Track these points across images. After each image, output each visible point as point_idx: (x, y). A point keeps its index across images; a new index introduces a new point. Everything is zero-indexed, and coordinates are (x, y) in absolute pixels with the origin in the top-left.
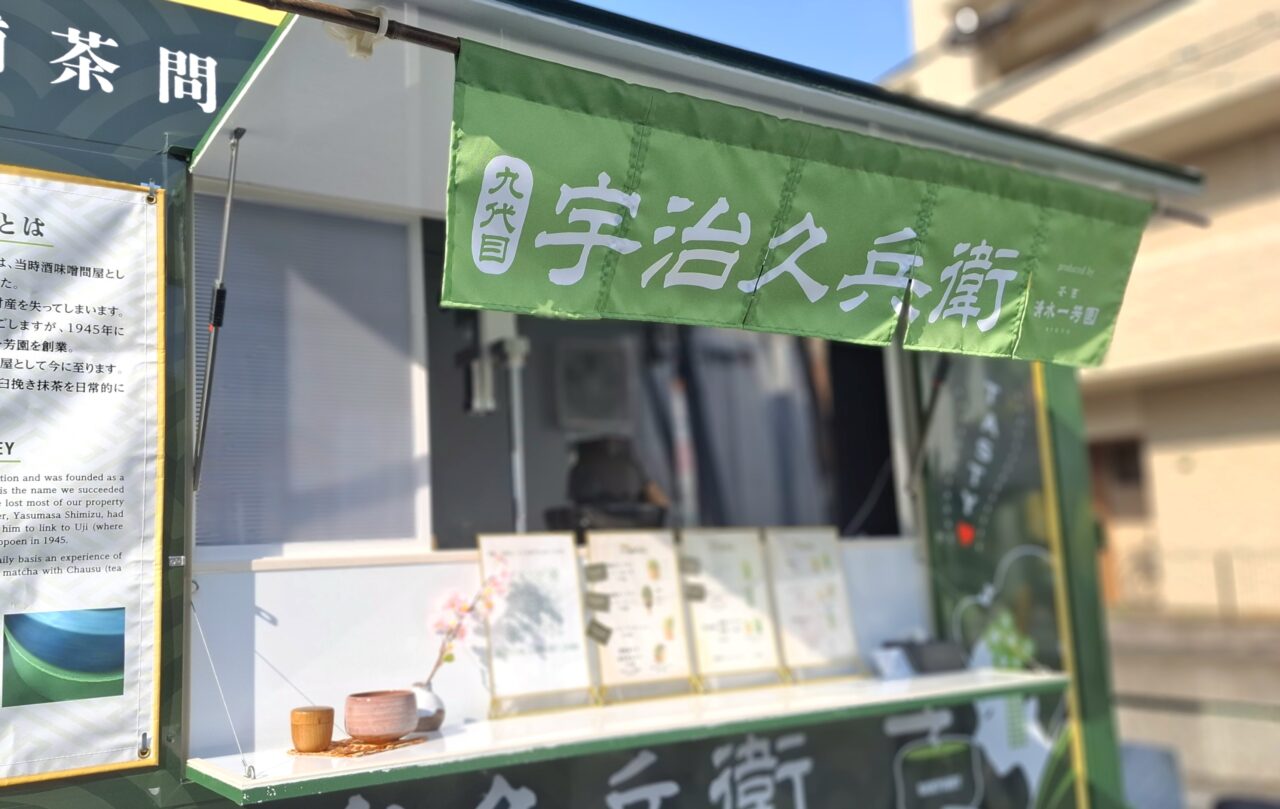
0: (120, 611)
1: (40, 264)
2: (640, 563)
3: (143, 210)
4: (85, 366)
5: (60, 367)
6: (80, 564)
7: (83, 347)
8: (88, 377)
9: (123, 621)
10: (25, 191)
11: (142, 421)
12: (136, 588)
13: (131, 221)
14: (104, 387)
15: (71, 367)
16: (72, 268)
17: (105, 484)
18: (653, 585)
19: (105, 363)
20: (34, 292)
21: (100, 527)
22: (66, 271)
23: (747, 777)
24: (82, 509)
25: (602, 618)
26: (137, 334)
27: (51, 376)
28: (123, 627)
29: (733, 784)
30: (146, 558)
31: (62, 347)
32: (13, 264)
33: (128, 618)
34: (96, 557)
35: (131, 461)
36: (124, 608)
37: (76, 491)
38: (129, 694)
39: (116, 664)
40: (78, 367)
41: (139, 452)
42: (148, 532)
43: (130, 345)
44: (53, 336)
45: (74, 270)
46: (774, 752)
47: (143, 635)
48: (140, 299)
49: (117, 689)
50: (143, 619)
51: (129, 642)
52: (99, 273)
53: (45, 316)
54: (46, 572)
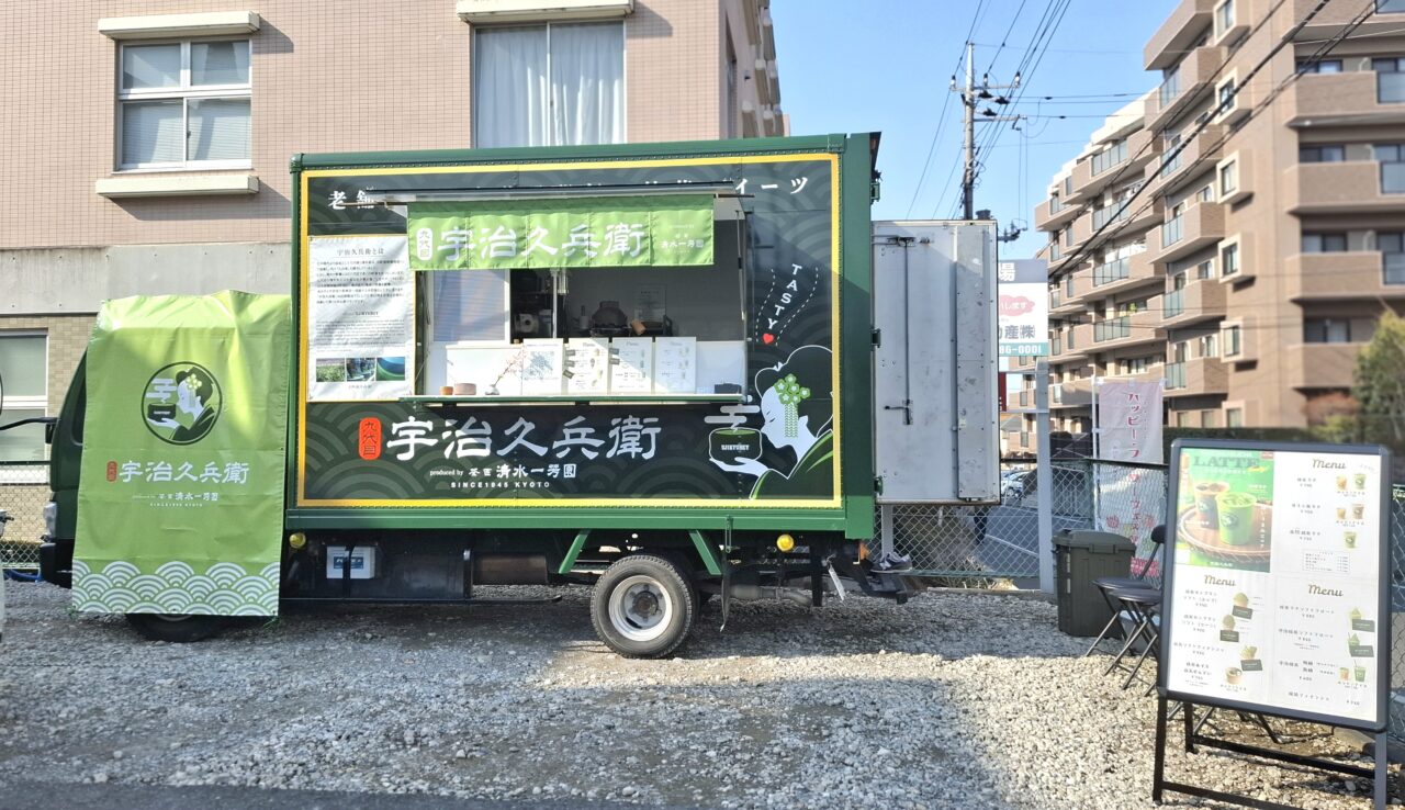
0: (405, 357)
1: (383, 261)
2: (591, 350)
4: (395, 289)
5: (389, 290)
6: (394, 344)
7: (394, 284)
8: (396, 292)
10: (379, 241)
11: (409, 304)
12: (408, 352)
14: (399, 295)
15: (391, 290)
16: (391, 261)
17: (401, 322)
18: (596, 358)
19: (400, 288)
20: (382, 269)
21: (399, 334)
22: (389, 263)
23: (626, 431)
24: (394, 329)
25: (570, 369)
27: (386, 293)
28: (406, 362)
29: (621, 433)
30: (412, 343)
31: (389, 284)
32: (377, 262)
33: (407, 360)
34: (398, 342)
35: (406, 316)
37: (393, 324)
38: (407, 380)
39: (403, 372)
40: (393, 290)
41: (408, 313)
42: (411, 336)
43: (407, 282)
44: (387, 281)
46: (641, 423)
47: (411, 365)
49: (403, 379)
50: (411, 361)
51: (406, 367)
52: (397, 263)
53: (385, 276)
54: (387, 346)
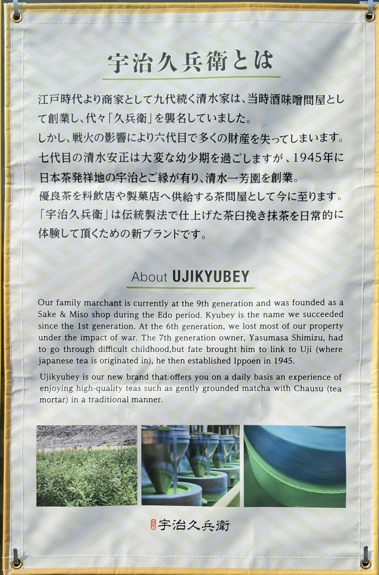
0: (342, 430)
1: (270, 95)
3: (361, 30)
4: (308, 194)
5: (287, 197)
6: (305, 383)
7: (307, 176)
9: (345, 439)
10: (255, 25)
11: (360, 246)
12: (355, 408)
13: (350, 42)
14: (325, 214)
15: (296, 197)
16: (296, 97)
17: (326, 308)
19: (326, 191)
20: (264, 125)
21: (322, 350)
22: (291, 101)
24: (306, 332)
26: (356, 158)
27: (278, 206)
28: (344, 445)
30: (364, 380)
31: (288, 177)
32: (247, 100)
33: (349, 437)
34: (320, 377)
35: (350, 287)
36: (345, 427)
37: (301, 315)
38: (350, 508)
39: (338, 478)
40: (302, 196)
41: (357, 277)
42: (365, 355)
43: (349, 171)
45: (298, 99)
47: (363, 454)
48: (359, 121)
49: (340, 502)
50: (362, 439)
51: (350, 459)
52: (321, 100)
53: (274, 148)
54: (277, 389)
